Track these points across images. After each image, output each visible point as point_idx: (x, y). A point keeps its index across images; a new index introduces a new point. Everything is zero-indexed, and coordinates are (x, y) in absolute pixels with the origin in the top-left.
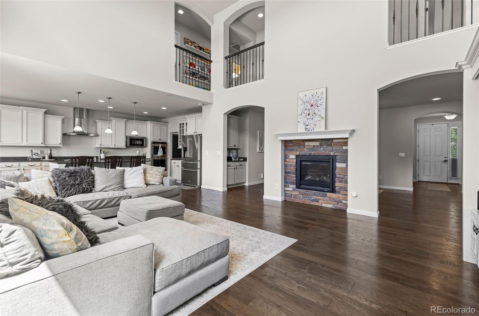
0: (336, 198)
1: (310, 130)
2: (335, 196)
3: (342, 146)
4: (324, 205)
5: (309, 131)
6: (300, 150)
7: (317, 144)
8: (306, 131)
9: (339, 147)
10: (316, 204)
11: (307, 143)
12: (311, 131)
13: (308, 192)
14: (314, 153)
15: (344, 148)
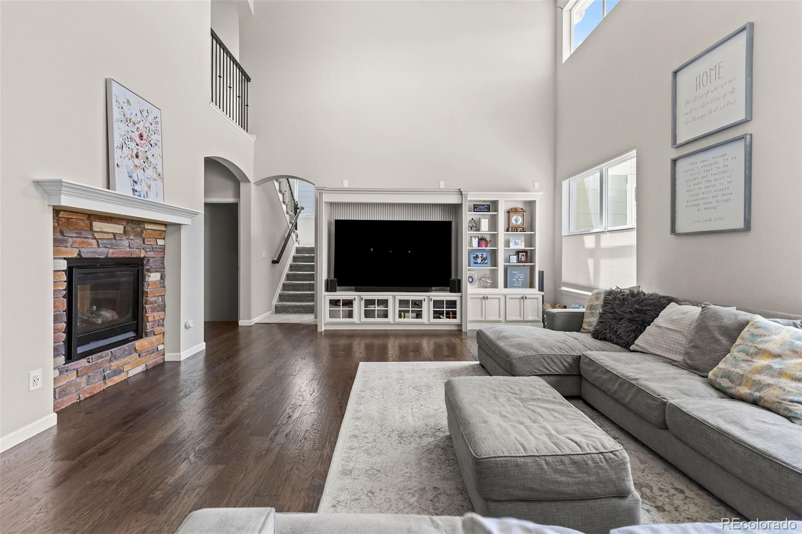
0: (149, 347)
1: (142, 195)
2: (146, 343)
3: (156, 239)
4: (131, 374)
5: (139, 196)
6: (81, 243)
7: (118, 229)
8: (134, 195)
9: (151, 239)
10: (118, 379)
11: (97, 226)
12: (142, 198)
13: (101, 357)
14: (113, 253)
15: (161, 242)
